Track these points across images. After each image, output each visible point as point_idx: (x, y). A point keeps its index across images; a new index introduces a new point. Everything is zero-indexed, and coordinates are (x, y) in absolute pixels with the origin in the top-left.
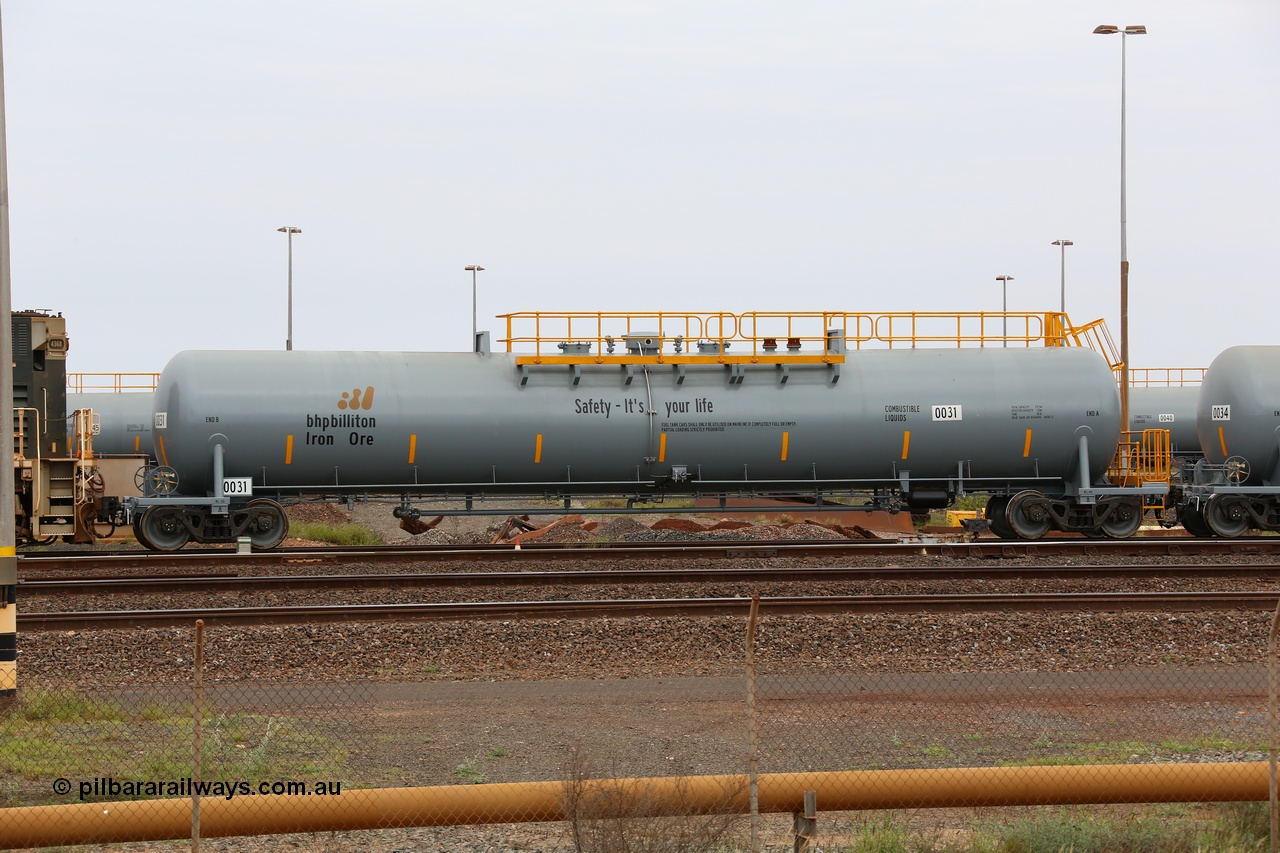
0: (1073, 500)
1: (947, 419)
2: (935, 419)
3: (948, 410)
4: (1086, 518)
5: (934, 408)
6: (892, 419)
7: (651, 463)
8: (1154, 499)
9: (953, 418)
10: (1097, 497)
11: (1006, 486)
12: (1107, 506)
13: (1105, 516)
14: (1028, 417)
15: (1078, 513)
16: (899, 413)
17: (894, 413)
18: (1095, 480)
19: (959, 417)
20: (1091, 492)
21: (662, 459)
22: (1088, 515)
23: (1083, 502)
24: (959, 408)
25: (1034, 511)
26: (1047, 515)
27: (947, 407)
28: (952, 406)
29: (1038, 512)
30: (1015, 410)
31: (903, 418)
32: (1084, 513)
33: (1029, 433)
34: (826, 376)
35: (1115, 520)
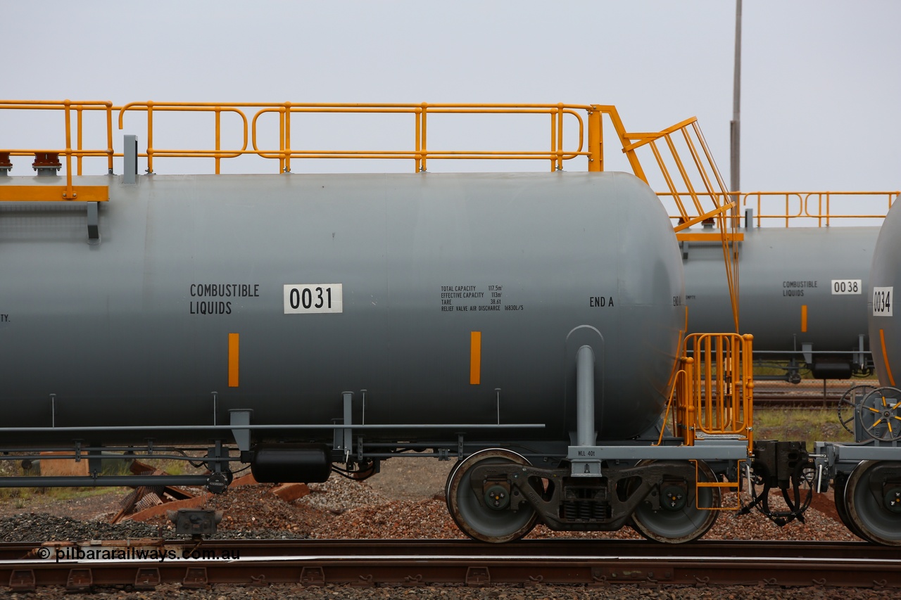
0: (567, 465)
1: (313, 310)
2: (288, 309)
3: (315, 294)
4: (593, 504)
5: (288, 289)
6: (204, 309)
8: (725, 468)
9: (325, 309)
10: (605, 464)
11: (456, 440)
12: (638, 480)
13: (634, 499)
14: (473, 308)
15: (580, 493)
16: (218, 299)
17: (207, 298)
18: (604, 434)
19: (337, 306)
20: (591, 453)
22: (597, 498)
23: (577, 472)
24: (337, 289)
25: (491, 487)
26: (520, 497)
27: (313, 287)
28: (324, 287)
29: (498, 491)
30: (447, 293)
31: (224, 309)
32: (590, 493)
33: (476, 338)
34: (79, 226)
35: (656, 507)
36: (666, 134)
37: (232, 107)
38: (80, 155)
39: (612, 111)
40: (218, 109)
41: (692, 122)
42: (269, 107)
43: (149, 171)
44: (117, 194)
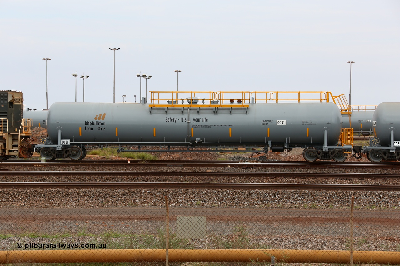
0: (323, 149)
1: (281, 124)
3: (282, 122)
4: (327, 156)
5: (277, 121)
7: (189, 137)
8: (349, 150)
9: (283, 124)
10: (329, 149)
11: (304, 145)
12: (334, 152)
13: (333, 155)
14: (307, 124)
15: (325, 154)
16: (266, 123)
17: (264, 123)
18: (329, 144)
19: (285, 124)
20: (327, 148)
21: (192, 136)
22: (327, 155)
23: (324, 151)
24: (285, 121)
25: (310, 153)
26: (315, 155)
29: (311, 154)
30: (303, 122)
31: (267, 124)
32: (326, 154)
33: (308, 129)
34: (244, 111)
35: (337, 156)
36: (339, 96)
37: (269, 92)
38: (245, 100)
39: (330, 93)
40: (266, 93)
41: (343, 94)
42: (275, 92)
43: (255, 102)
44: (250, 106)
